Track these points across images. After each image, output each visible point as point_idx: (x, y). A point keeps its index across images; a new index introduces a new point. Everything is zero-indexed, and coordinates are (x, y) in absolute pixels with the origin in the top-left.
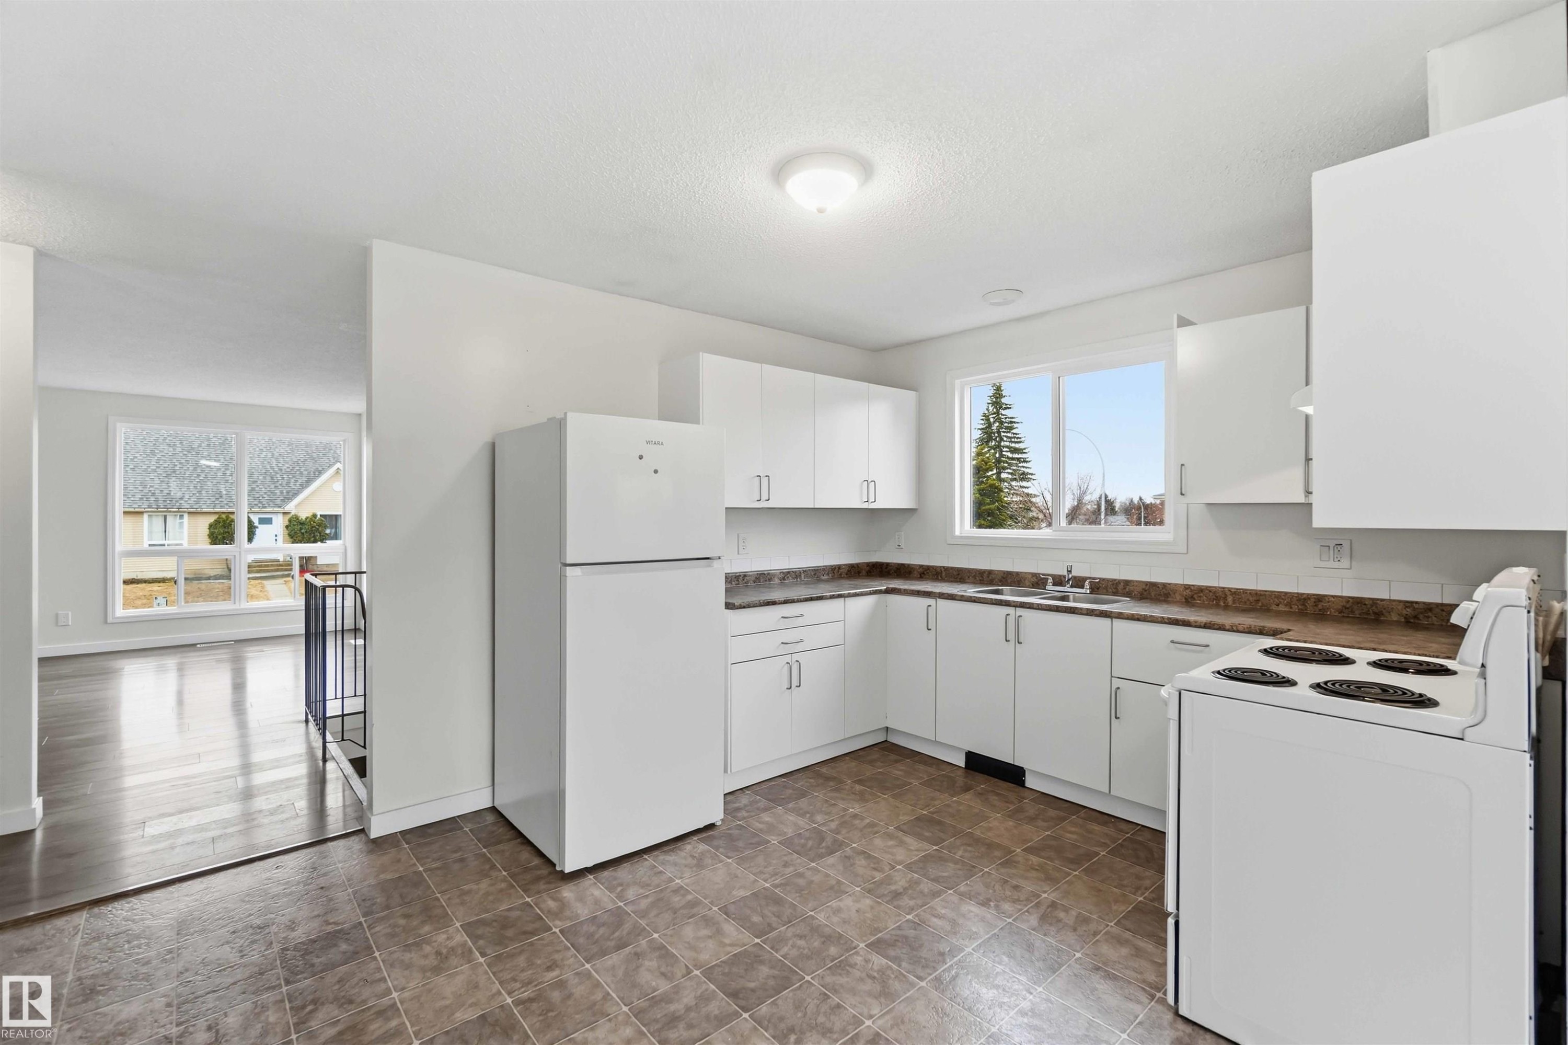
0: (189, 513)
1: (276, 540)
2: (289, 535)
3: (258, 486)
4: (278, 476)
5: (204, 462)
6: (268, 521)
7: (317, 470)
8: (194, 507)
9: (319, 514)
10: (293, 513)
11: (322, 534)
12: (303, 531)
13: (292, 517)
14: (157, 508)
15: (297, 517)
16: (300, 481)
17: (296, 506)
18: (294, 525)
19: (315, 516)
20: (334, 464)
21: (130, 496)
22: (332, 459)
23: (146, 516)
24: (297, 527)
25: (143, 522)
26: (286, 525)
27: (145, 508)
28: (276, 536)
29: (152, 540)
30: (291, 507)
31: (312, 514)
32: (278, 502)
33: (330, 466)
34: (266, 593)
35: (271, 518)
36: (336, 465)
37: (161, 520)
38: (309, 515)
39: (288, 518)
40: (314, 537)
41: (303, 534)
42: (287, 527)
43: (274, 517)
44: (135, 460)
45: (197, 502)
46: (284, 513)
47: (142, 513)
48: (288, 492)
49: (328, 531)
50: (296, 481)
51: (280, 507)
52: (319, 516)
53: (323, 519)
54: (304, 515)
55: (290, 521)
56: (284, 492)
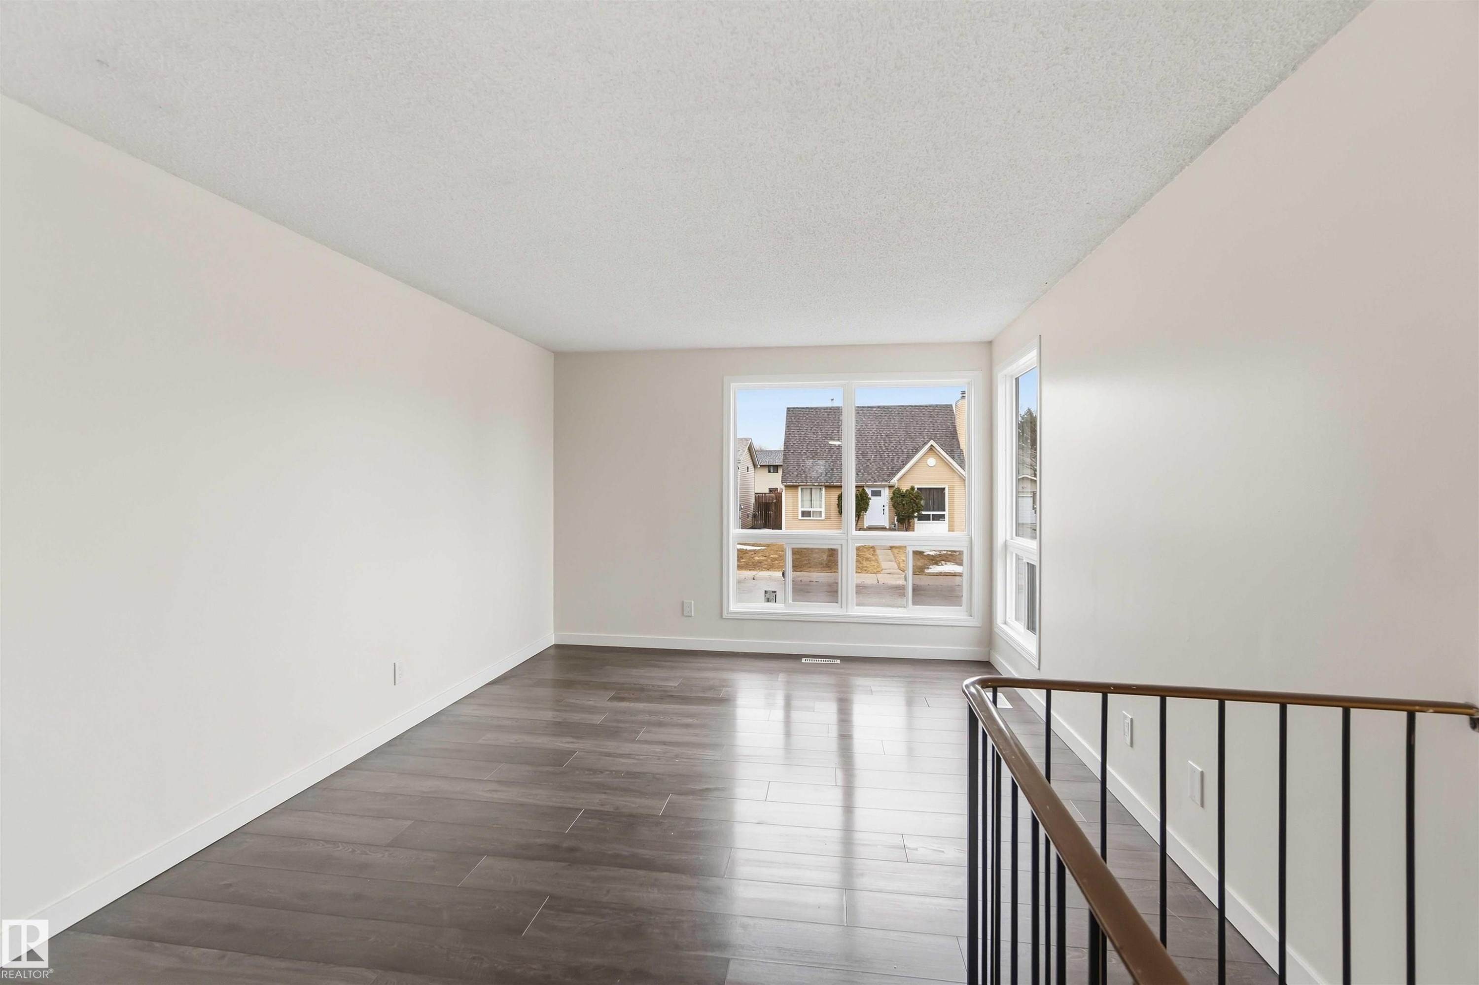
0: (826, 486)
1: (884, 510)
2: (894, 506)
3: (871, 463)
4: (885, 454)
5: (831, 442)
6: (877, 494)
7: (914, 447)
8: (829, 482)
9: (916, 487)
10: (896, 487)
11: (919, 506)
12: (904, 502)
13: (895, 490)
14: (806, 483)
15: (899, 489)
16: (901, 458)
17: (899, 480)
18: (897, 497)
19: (913, 488)
20: (928, 441)
21: (791, 474)
22: (926, 437)
23: (800, 488)
24: (899, 500)
25: (798, 491)
26: (891, 497)
27: (799, 483)
28: (884, 506)
29: (803, 508)
30: (894, 481)
31: (910, 487)
32: (886, 477)
33: (925, 444)
34: (876, 557)
35: (880, 491)
36: (930, 442)
37: (809, 491)
38: (909, 488)
39: (892, 491)
40: (912, 508)
41: (904, 505)
42: (892, 499)
43: (882, 490)
44: (794, 446)
45: (830, 478)
46: (890, 487)
47: (797, 486)
48: (892, 468)
49: (922, 502)
50: (899, 458)
51: (887, 481)
52: (916, 489)
53: (919, 492)
54: (905, 488)
55: (894, 493)
56: (890, 468)
